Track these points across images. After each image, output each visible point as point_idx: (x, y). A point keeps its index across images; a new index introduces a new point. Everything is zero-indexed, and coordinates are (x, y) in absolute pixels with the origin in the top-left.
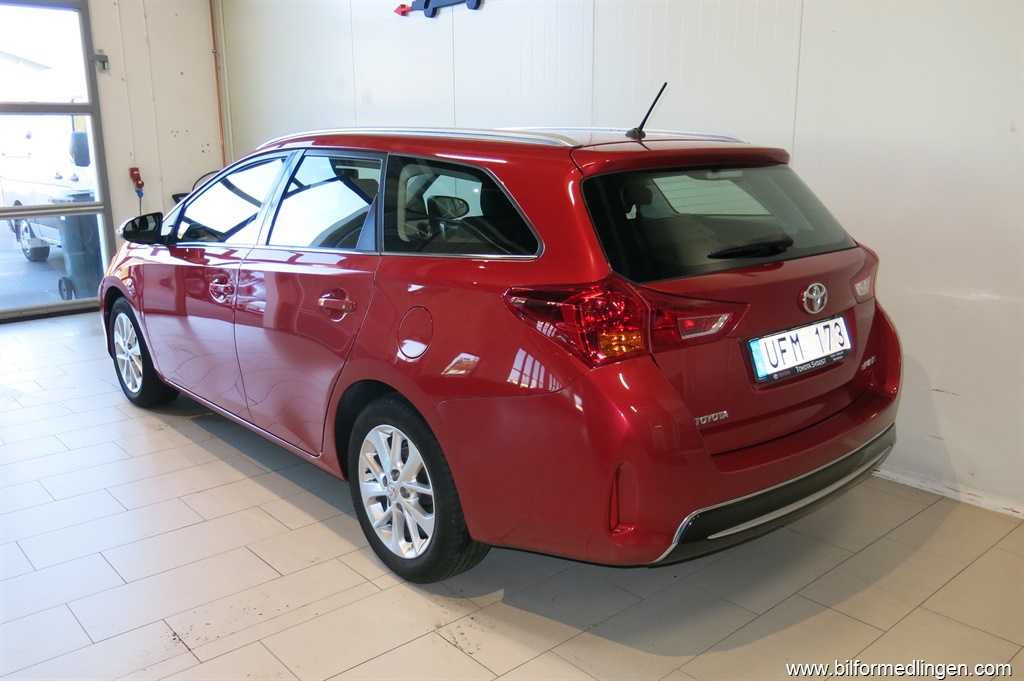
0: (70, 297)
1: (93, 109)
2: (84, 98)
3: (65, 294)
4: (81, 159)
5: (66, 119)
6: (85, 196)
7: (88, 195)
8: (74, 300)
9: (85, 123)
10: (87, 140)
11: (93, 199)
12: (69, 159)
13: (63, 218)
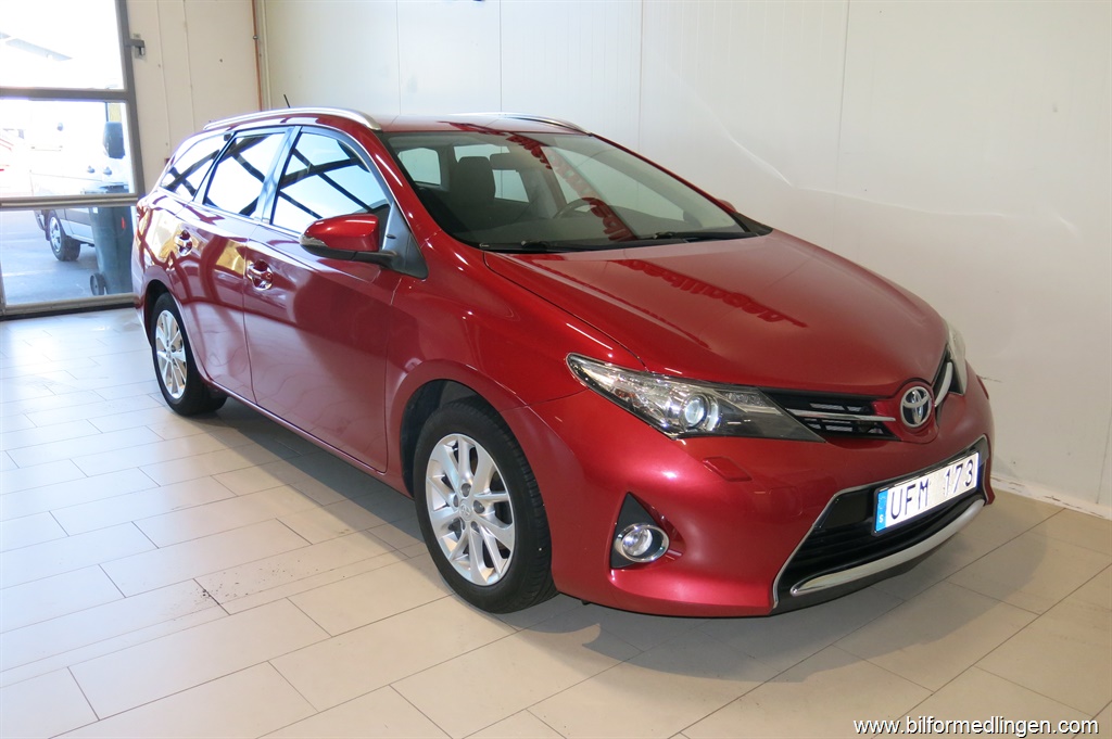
0: (101, 293)
1: (128, 96)
2: (117, 83)
3: (97, 290)
4: (115, 151)
5: (99, 106)
6: (119, 188)
7: (122, 187)
8: (106, 295)
9: (120, 111)
10: (121, 130)
11: (127, 191)
12: (102, 150)
13: (95, 210)
